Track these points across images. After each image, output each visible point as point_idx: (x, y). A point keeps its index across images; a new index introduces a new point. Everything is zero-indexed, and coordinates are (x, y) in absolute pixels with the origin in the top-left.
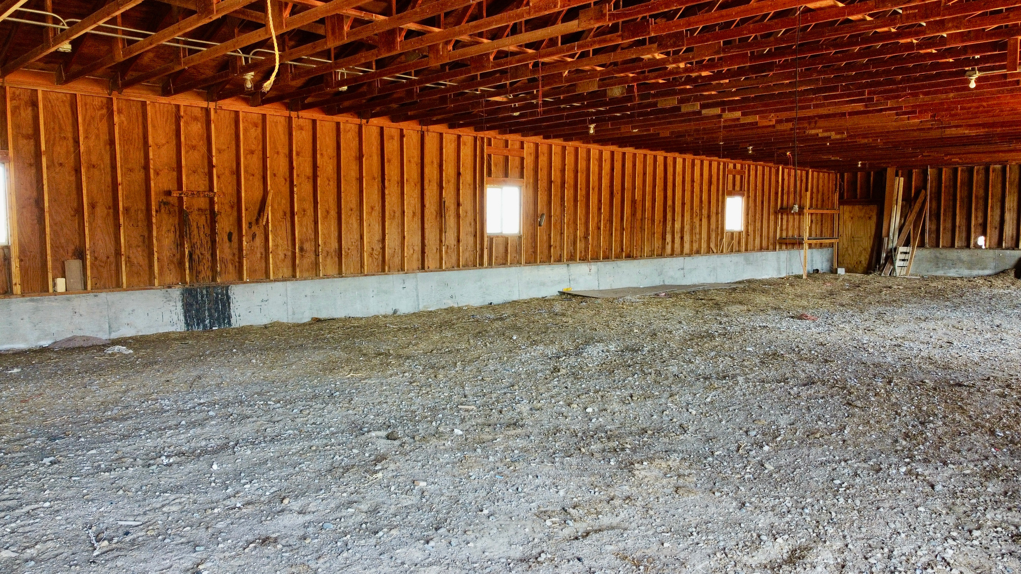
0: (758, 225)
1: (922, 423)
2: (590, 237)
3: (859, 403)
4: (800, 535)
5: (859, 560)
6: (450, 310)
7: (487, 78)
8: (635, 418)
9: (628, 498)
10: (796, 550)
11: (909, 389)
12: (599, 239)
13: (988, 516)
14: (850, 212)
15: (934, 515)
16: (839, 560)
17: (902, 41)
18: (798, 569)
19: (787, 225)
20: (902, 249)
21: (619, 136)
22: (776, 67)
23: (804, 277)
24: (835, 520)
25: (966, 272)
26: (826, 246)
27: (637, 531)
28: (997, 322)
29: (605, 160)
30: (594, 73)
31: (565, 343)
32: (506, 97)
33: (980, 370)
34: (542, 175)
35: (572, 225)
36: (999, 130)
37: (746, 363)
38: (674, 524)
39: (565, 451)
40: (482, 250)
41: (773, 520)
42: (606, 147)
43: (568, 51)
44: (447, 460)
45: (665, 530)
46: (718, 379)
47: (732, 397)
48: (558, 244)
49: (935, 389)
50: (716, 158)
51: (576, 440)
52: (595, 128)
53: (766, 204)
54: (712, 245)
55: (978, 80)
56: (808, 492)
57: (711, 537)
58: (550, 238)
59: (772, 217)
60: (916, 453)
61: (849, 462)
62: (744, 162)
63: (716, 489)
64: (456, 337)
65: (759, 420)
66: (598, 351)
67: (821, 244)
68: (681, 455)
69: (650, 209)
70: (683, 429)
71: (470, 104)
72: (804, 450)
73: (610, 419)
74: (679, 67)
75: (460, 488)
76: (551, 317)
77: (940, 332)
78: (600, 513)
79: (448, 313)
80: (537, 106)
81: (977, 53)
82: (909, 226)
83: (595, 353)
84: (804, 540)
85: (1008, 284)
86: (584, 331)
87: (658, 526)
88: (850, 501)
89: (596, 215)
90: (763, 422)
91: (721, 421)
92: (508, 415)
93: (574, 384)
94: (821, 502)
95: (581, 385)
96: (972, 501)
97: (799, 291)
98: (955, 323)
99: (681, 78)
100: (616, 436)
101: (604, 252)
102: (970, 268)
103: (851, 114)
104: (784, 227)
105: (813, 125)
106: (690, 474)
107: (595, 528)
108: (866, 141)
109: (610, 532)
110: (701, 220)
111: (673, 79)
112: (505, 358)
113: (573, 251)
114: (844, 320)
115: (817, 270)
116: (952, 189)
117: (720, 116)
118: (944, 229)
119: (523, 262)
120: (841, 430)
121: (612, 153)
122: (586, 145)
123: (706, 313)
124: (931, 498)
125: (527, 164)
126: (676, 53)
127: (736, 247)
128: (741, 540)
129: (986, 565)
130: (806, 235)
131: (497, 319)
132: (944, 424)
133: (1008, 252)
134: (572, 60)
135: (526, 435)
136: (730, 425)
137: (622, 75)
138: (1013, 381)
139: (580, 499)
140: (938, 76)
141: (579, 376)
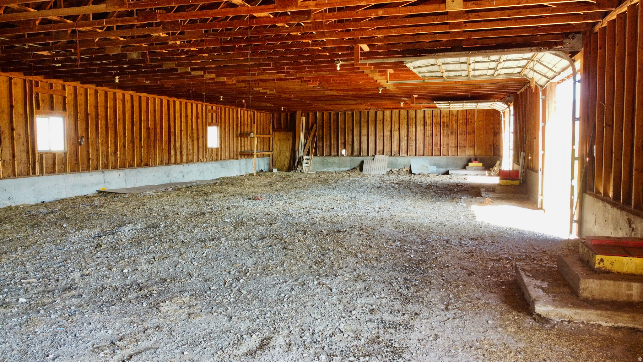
0: (227, 144)
1: (323, 255)
2: (118, 153)
3: (290, 247)
4: (265, 331)
5: (298, 339)
6: (9, 208)
7: (33, 38)
8: (158, 272)
9: (157, 327)
10: (263, 340)
11: (315, 236)
12: (125, 153)
13: (358, 302)
14: (278, 136)
15: (333, 306)
16: (287, 341)
17: (304, 41)
18: (266, 352)
19: (244, 144)
20: (306, 157)
21: (136, 85)
22: (236, 49)
23: (255, 174)
24: (283, 318)
25: (337, 169)
26: (266, 156)
27: (165, 348)
28: (354, 195)
29: (127, 101)
30: (117, 42)
31: (104, 226)
32: (50, 52)
33: (348, 222)
34: (81, 109)
35: (105, 145)
36: (350, 93)
37: (225, 229)
38: (190, 339)
39: (111, 302)
40: (34, 163)
41: (249, 324)
42: (128, 92)
43: (98, 25)
44: (15, 323)
45: (184, 344)
46: (209, 241)
47: (219, 251)
48: (95, 158)
49: (328, 235)
50: (201, 102)
51: (117, 293)
52: (119, 78)
53: (231, 131)
54: (200, 157)
55: (341, 66)
56: (267, 304)
57: (213, 343)
58: (89, 153)
59: (235, 139)
60: (321, 272)
61: (288, 282)
62: (218, 105)
63: (214, 311)
64: (16, 228)
65: (236, 264)
66: (128, 229)
67: (263, 155)
68: (190, 292)
69: (160, 134)
70: (190, 275)
71: (20, 55)
72: (263, 279)
73: (140, 275)
74: (176, 43)
75: (28, 342)
76: (92, 209)
77: (327, 203)
78: (139, 341)
79: (7, 211)
80: (75, 60)
81: (340, 51)
82: (309, 145)
83: (127, 231)
84: (267, 333)
85: (357, 175)
86: (118, 217)
87: (179, 342)
88: (290, 305)
89: (122, 137)
90: (238, 264)
91: (213, 268)
92: (64, 282)
93: (113, 254)
94: (275, 308)
95: (118, 255)
96: (350, 295)
97: (253, 183)
98: (334, 197)
99: (178, 50)
100: (146, 286)
101: (129, 162)
102: (339, 167)
103: (278, 80)
104: (243, 145)
105: (257, 85)
106: (197, 304)
107: (136, 351)
108: (286, 95)
109: (148, 352)
110: (193, 141)
111: (172, 50)
112: (58, 241)
113: (106, 162)
114: (278, 199)
115: (262, 170)
116: (329, 124)
117: (203, 76)
118: (326, 146)
119: (68, 170)
120: (282, 264)
121: (132, 96)
122: (112, 90)
123: (199, 199)
124: (331, 297)
125: (68, 101)
126: (173, 34)
127: (215, 158)
128: (231, 340)
129: (360, 329)
130: (255, 150)
131: (49, 213)
132: (334, 254)
133: (356, 158)
134: (101, 31)
135: (79, 295)
136: (219, 269)
137: (138, 45)
138: (364, 227)
139: (123, 333)
140: (321, 62)
141: (116, 249)
